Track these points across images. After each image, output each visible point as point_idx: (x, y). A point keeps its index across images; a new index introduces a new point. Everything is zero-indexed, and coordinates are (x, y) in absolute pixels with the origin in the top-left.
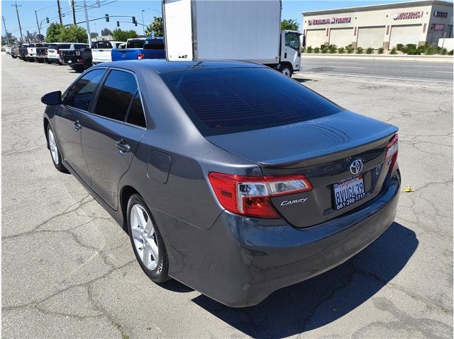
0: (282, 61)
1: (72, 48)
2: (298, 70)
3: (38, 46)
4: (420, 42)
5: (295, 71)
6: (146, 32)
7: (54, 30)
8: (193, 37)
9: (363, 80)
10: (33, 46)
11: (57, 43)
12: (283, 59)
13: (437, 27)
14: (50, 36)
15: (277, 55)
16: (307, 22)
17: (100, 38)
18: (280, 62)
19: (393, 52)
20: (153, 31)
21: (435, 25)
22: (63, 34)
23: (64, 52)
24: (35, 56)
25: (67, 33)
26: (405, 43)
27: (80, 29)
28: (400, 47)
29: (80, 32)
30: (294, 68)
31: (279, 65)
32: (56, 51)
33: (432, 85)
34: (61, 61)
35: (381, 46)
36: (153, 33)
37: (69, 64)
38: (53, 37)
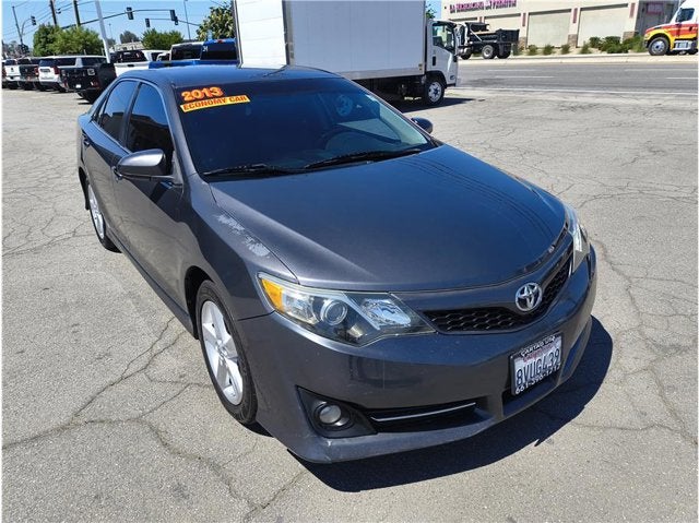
0: (428, 70)
1: (79, 64)
2: (454, 85)
3: (21, 62)
4: (625, 33)
5: (450, 85)
6: (199, 33)
7: (46, 36)
8: (286, 35)
9: (555, 96)
10: (13, 63)
11: (54, 57)
12: (430, 68)
13: (651, 9)
14: (39, 46)
15: (421, 61)
16: (448, 8)
17: (119, 46)
18: (426, 73)
19: (585, 50)
20: (210, 31)
21: (647, 4)
22: (60, 41)
23: (67, 71)
24: (18, 79)
25: (67, 40)
26: (602, 36)
27: (87, 33)
28: (595, 42)
29: (88, 37)
30: (448, 81)
31: (424, 78)
32: (52, 70)
33: (670, 100)
34: (63, 85)
35: (565, 42)
36: (210, 34)
37: (78, 90)
38: (44, 47)
